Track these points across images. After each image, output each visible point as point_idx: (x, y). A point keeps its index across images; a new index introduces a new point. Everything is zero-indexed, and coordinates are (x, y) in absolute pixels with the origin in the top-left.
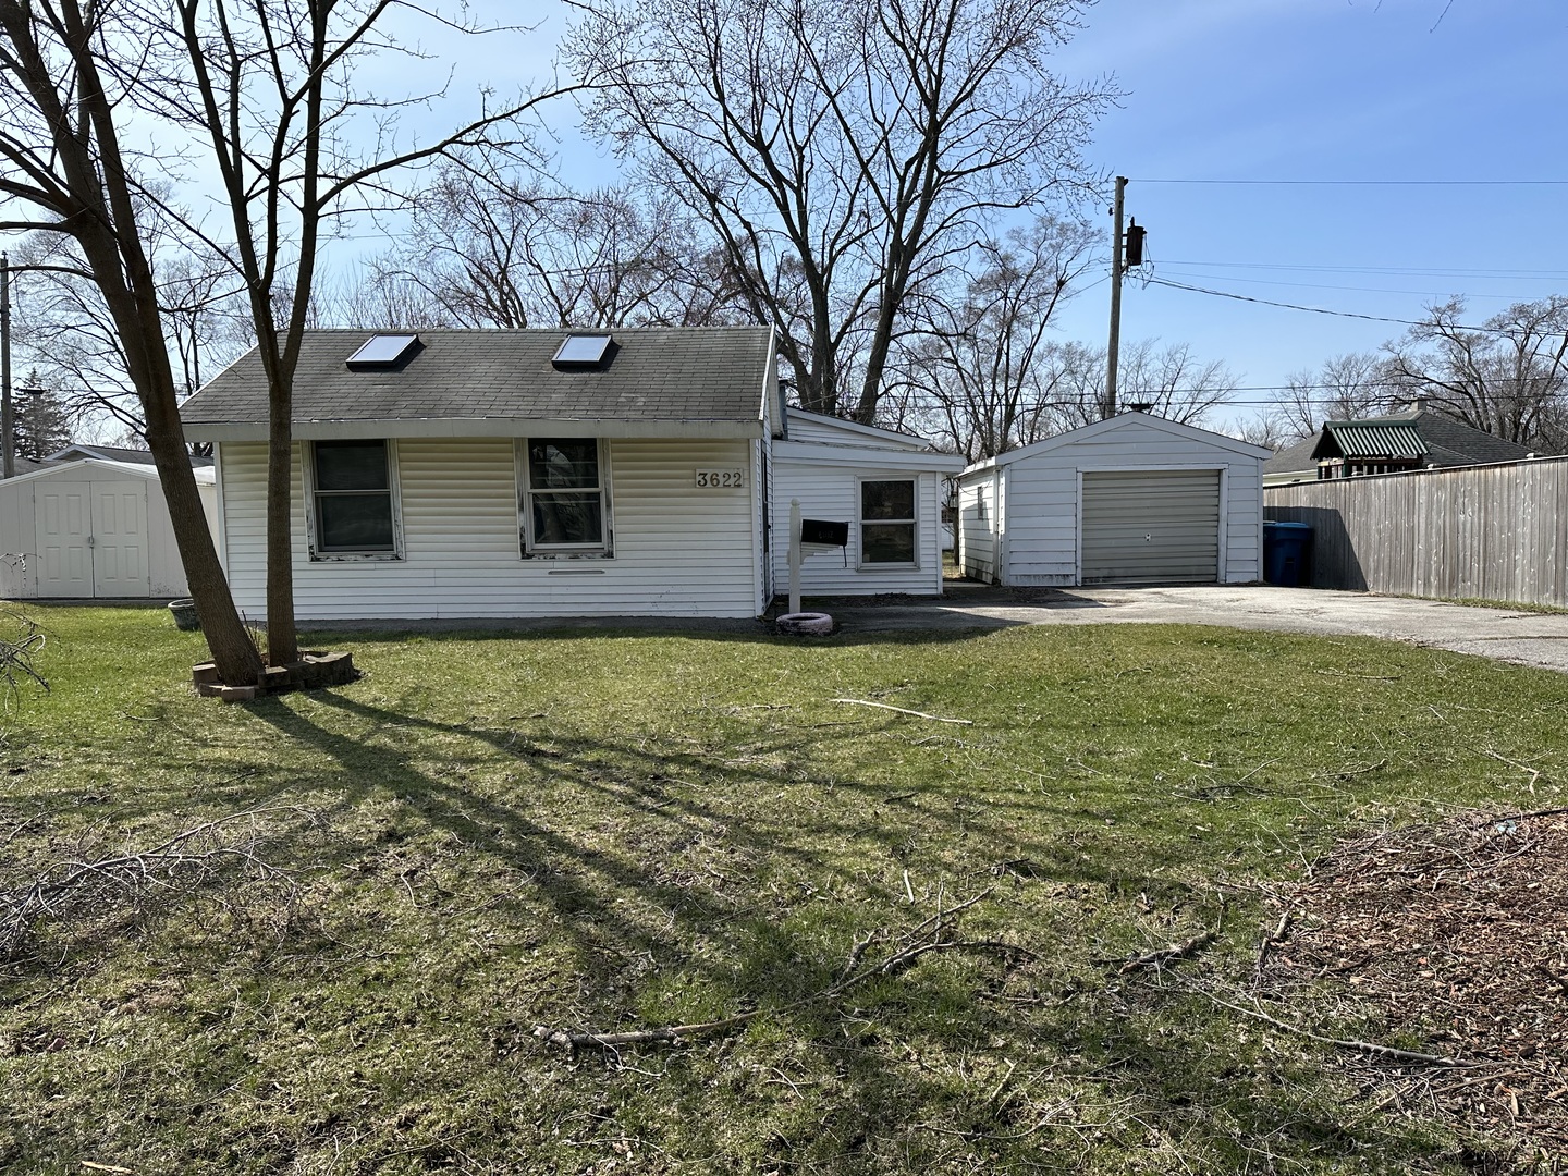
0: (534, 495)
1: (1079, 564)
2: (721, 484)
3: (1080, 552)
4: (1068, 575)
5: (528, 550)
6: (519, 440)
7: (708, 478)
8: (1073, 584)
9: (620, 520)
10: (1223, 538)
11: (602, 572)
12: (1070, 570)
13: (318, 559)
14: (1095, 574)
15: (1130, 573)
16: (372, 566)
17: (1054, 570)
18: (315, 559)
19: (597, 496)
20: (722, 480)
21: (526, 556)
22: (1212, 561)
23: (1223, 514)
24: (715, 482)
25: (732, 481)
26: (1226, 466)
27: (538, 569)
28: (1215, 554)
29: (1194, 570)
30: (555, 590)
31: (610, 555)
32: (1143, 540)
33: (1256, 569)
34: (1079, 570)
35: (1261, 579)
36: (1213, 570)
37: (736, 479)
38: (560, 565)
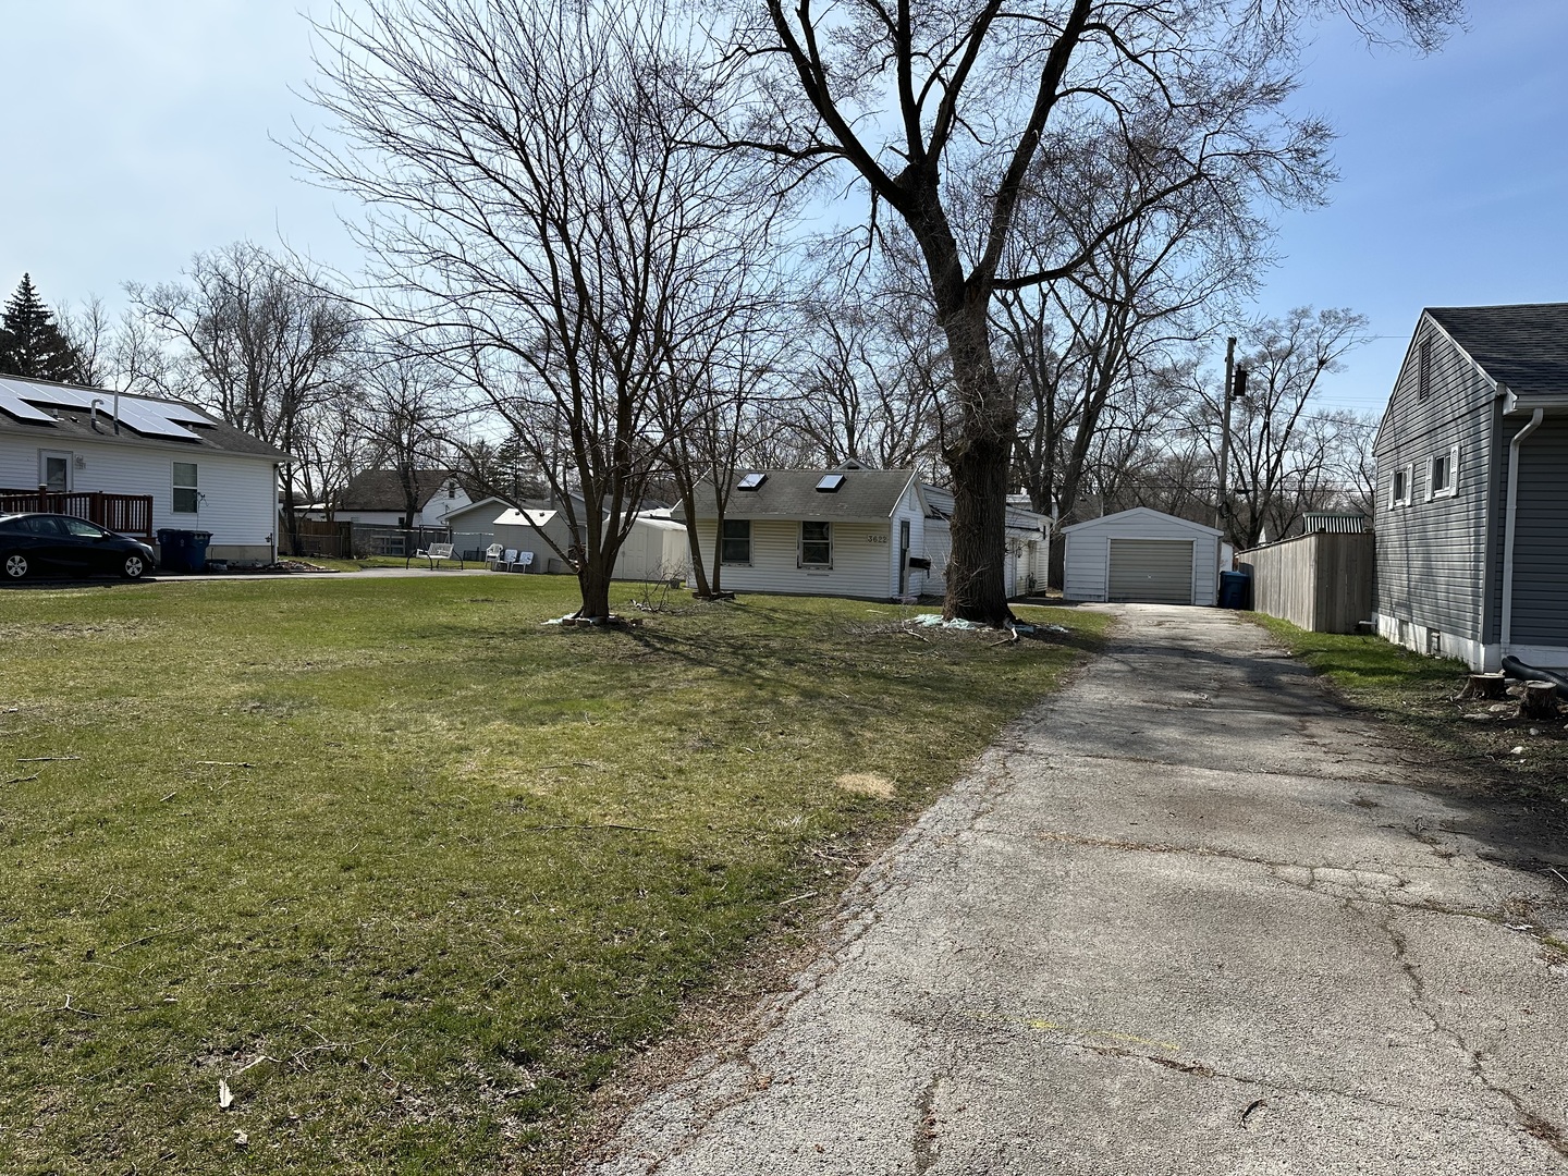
0: (804, 543)
1: (1107, 590)
2: (878, 542)
3: (1108, 586)
4: (1100, 596)
5: (800, 565)
6: (799, 522)
7: (872, 539)
8: (1103, 601)
9: (834, 555)
10: (1193, 580)
11: (828, 575)
12: (1102, 592)
14: (1118, 596)
15: (1138, 596)
16: (741, 569)
17: (1092, 593)
19: (828, 544)
20: (878, 539)
21: (799, 567)
22: (1188, 592)
23: (1194, 566)
24: (875, 541)
25: (882, 540)
26: (1195, 539)
27: (803, 573)
28: (1190, 589)
29: (1177, 597)
30: (809, 582)
31: (831, 568)
32: (1146, 578)
33: (1213, 599)
34: (1107, 593)
35: (1215, 604)
36: (1188, 598)
37: (886, 540)
38: (811, 572)
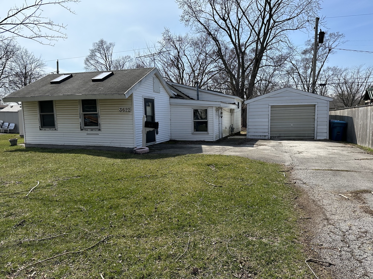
0: (84, 114)
1: (269, 132)
2: (125, 111)
3: (269, 129)
4: (266, 136)
5: (82, 128)
6: (80, 100)
7: (122, 109)
8: (267, 138)
9: (101, 121)
10: (316, 126)
11: (99, 134)
12: (267, 134)
13: (41, 130)
14: (275, 135)
15: (286, 135)
16: (51, 131)
17: (261, 134)
18: (40, 130)
19: (97, 114)
20: (125, 110)
21: (82, 130)
22: (313, 132)
23: (316, 118)
24: (124, 111)
25: (127, 111)
26: (317, 103)
27: (84, 133)
28: (314, 130)
29: (306, 135)
30: (88, 139)
31: (100, 130)
32: (290, 126)
33: (326, 136)
34: (269, 134)
35: (328, 138)
36: (313, 135)
37: (129, 110)
38: (89, 132)
